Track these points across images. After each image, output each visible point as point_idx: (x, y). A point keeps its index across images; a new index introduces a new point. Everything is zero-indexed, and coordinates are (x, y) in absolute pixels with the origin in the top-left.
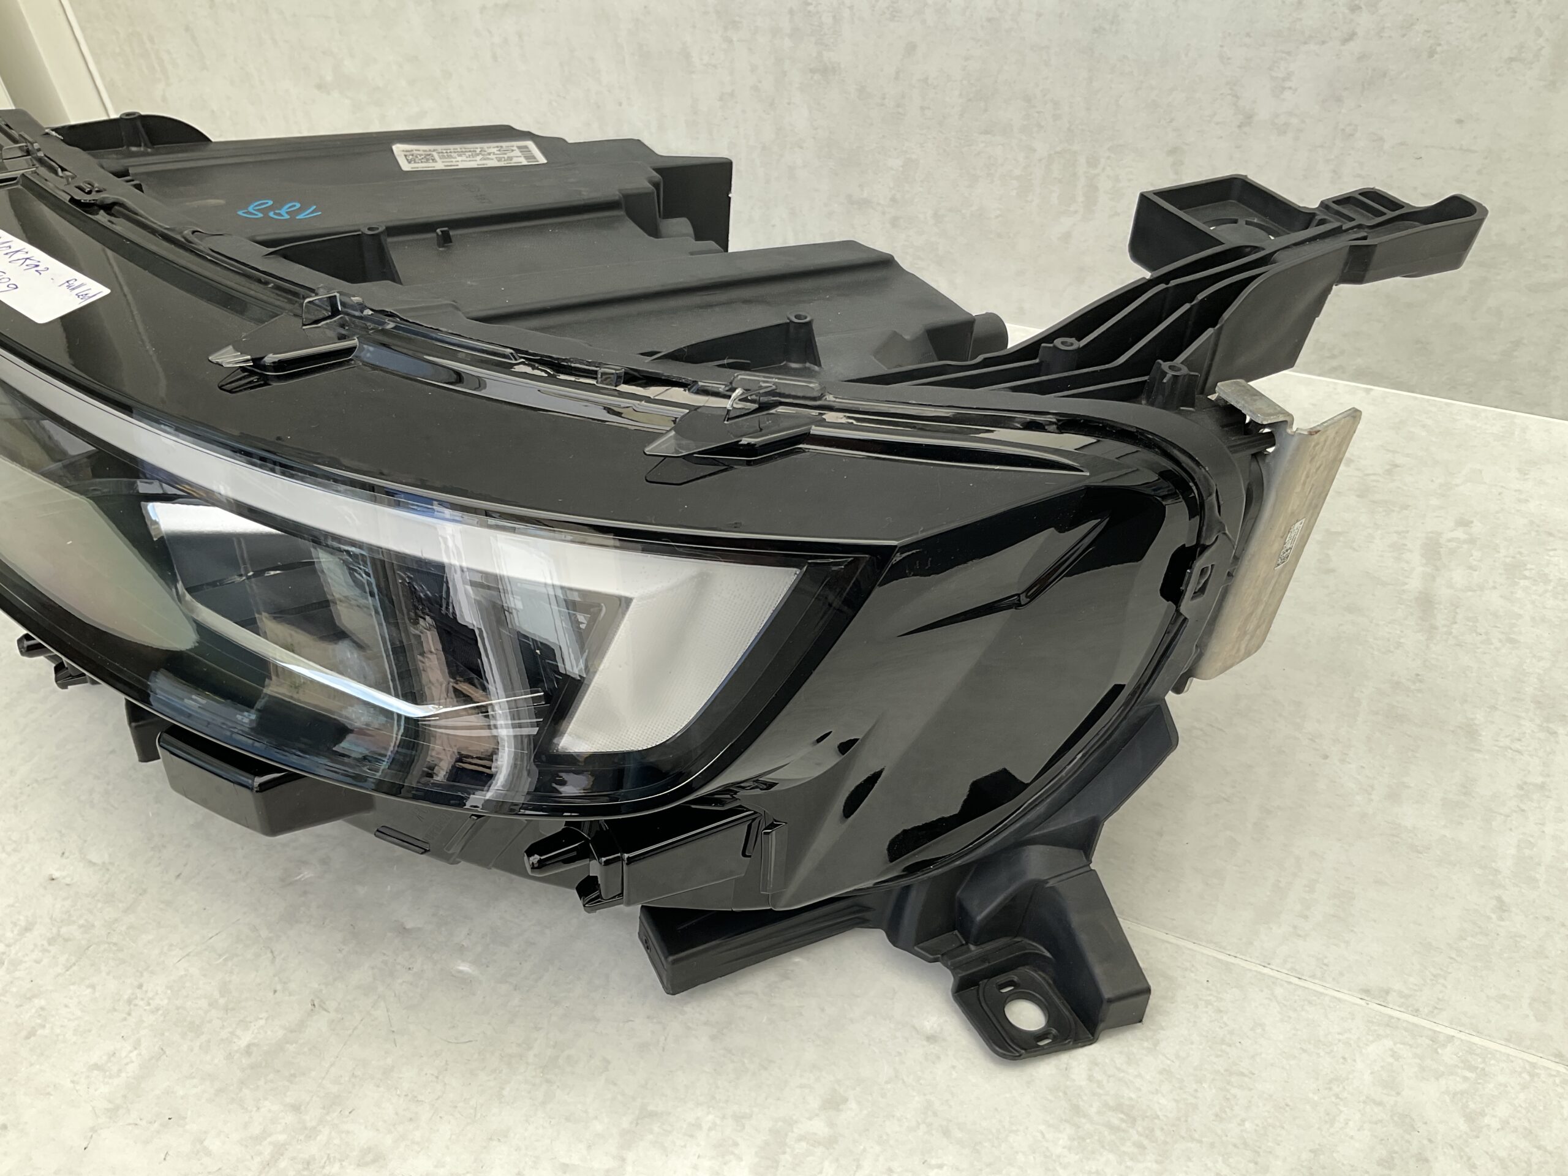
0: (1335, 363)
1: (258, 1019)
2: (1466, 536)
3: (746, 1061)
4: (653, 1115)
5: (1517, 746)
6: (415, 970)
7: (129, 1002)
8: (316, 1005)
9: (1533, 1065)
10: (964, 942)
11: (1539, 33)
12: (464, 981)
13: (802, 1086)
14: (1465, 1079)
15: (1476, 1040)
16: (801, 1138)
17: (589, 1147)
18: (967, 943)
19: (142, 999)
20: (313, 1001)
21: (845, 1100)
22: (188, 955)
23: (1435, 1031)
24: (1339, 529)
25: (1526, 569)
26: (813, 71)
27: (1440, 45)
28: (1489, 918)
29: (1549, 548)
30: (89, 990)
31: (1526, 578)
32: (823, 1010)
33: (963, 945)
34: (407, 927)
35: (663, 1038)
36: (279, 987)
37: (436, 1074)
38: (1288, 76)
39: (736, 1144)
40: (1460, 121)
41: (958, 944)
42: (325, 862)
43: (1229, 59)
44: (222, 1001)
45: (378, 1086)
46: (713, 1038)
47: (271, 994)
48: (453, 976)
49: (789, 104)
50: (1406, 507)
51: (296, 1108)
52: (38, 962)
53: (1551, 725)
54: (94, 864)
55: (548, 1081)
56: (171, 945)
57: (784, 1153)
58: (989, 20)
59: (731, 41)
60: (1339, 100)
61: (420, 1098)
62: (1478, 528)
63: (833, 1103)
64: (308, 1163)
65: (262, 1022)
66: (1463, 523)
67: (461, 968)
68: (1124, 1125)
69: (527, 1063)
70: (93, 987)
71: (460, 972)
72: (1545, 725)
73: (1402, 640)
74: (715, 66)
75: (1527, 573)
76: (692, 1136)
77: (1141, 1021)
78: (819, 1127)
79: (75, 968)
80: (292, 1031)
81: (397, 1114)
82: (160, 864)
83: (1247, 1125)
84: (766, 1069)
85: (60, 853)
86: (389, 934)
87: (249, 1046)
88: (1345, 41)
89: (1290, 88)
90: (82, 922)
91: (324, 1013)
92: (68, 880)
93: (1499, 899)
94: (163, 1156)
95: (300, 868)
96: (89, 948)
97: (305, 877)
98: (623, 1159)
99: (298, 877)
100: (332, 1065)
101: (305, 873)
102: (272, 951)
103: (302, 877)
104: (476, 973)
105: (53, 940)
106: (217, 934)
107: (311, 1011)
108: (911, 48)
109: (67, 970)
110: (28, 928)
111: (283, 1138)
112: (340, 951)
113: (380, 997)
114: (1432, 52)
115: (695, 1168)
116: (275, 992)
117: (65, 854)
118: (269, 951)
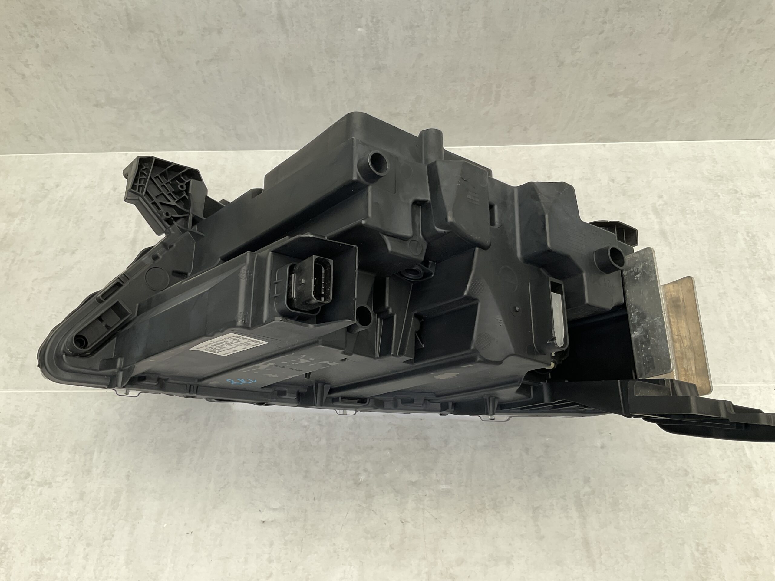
0: (591, 138)
1: (387, 536)
2: (663, 202)
3: (553, 479)
4: (537, 508)
5: (712, 281)
6: (428, 495)
7: (335, 551)
8: (404, 522)
9: (759, 387)
11: (669, 24)
12: (447, 492)
13: (575, 479)
14: (745, 398)
15: (743, 385)
16: (584, 495)
17: (525, 526)
19: (339, 548)
20: (401, 521)
21: (589, 478)
22: (343, 525)
23: (731, 387)
24: (624, 212)
25: (687, 210)
26: (373, 69)
27: (634, 31)
28: (730, 344)
29: (689, 199)
30: (316, 555)
31: (688, 214)
32: (566, 452)
34: (413, 481)
36: (386, 522)
37: (461, 526)
38: (578, 48)
39: (567, 506)
40: (640, 55)
43: (555, 44)
44: (369, 536)
45: (446, 539)
46: (539, 476)
47: (385, 525)
48: (442, 491)
49: (362, 82)
50: (640, 195)
51: (424, 558)
52: (287, 554)
53: (718, 270)
54: (276, 509)
55: (499, 512)
56: (333, 525)
57: (582, 502)
58: (456, 42)
59: (333, 62)
60: (597, 53)
61: (462, 536)
62: (665, 197)
63: (587, 480)
64: (442, 574)
65: (389, 536)
66: (661, 197)
67: (443, 488)
69: (488, 509)
70: (316, 553)
72: (716, 270)
73: (663, 252)
74: (325, 72)
75: (687, 212)
76: (553, 509)
78: (587, 489)
80: (402, 534)
81: (458, 544)
82: (303, 498)
84: (561, 479)
86: (409, 487)
87: (390, 546)
88: (600, 33)
89: (578, 51)
90: (291, 532)
91: (408, 523)
92: (270, 520)
93: (729, 337)
95: (358, 477)
96: (302, 540)
97: (363, 479)
98: (538, 526)
99: (361, 479)
100: (425, 539)
101: (362, 478)
102: (373, 511)
103: (362, 479)
104: (449, 487)
105: (285, 544)
106: (347, 513)
107: (403, 524)
108: (420, 55)
109: (301, 551)
110: (271, 544)
111: (427, 570)
112: (397, 500)
113: (423, 510)
114: (631, 34)
115: (560, 518)
116: (385, 524)
117: (261, 511)
118: (372, 511)
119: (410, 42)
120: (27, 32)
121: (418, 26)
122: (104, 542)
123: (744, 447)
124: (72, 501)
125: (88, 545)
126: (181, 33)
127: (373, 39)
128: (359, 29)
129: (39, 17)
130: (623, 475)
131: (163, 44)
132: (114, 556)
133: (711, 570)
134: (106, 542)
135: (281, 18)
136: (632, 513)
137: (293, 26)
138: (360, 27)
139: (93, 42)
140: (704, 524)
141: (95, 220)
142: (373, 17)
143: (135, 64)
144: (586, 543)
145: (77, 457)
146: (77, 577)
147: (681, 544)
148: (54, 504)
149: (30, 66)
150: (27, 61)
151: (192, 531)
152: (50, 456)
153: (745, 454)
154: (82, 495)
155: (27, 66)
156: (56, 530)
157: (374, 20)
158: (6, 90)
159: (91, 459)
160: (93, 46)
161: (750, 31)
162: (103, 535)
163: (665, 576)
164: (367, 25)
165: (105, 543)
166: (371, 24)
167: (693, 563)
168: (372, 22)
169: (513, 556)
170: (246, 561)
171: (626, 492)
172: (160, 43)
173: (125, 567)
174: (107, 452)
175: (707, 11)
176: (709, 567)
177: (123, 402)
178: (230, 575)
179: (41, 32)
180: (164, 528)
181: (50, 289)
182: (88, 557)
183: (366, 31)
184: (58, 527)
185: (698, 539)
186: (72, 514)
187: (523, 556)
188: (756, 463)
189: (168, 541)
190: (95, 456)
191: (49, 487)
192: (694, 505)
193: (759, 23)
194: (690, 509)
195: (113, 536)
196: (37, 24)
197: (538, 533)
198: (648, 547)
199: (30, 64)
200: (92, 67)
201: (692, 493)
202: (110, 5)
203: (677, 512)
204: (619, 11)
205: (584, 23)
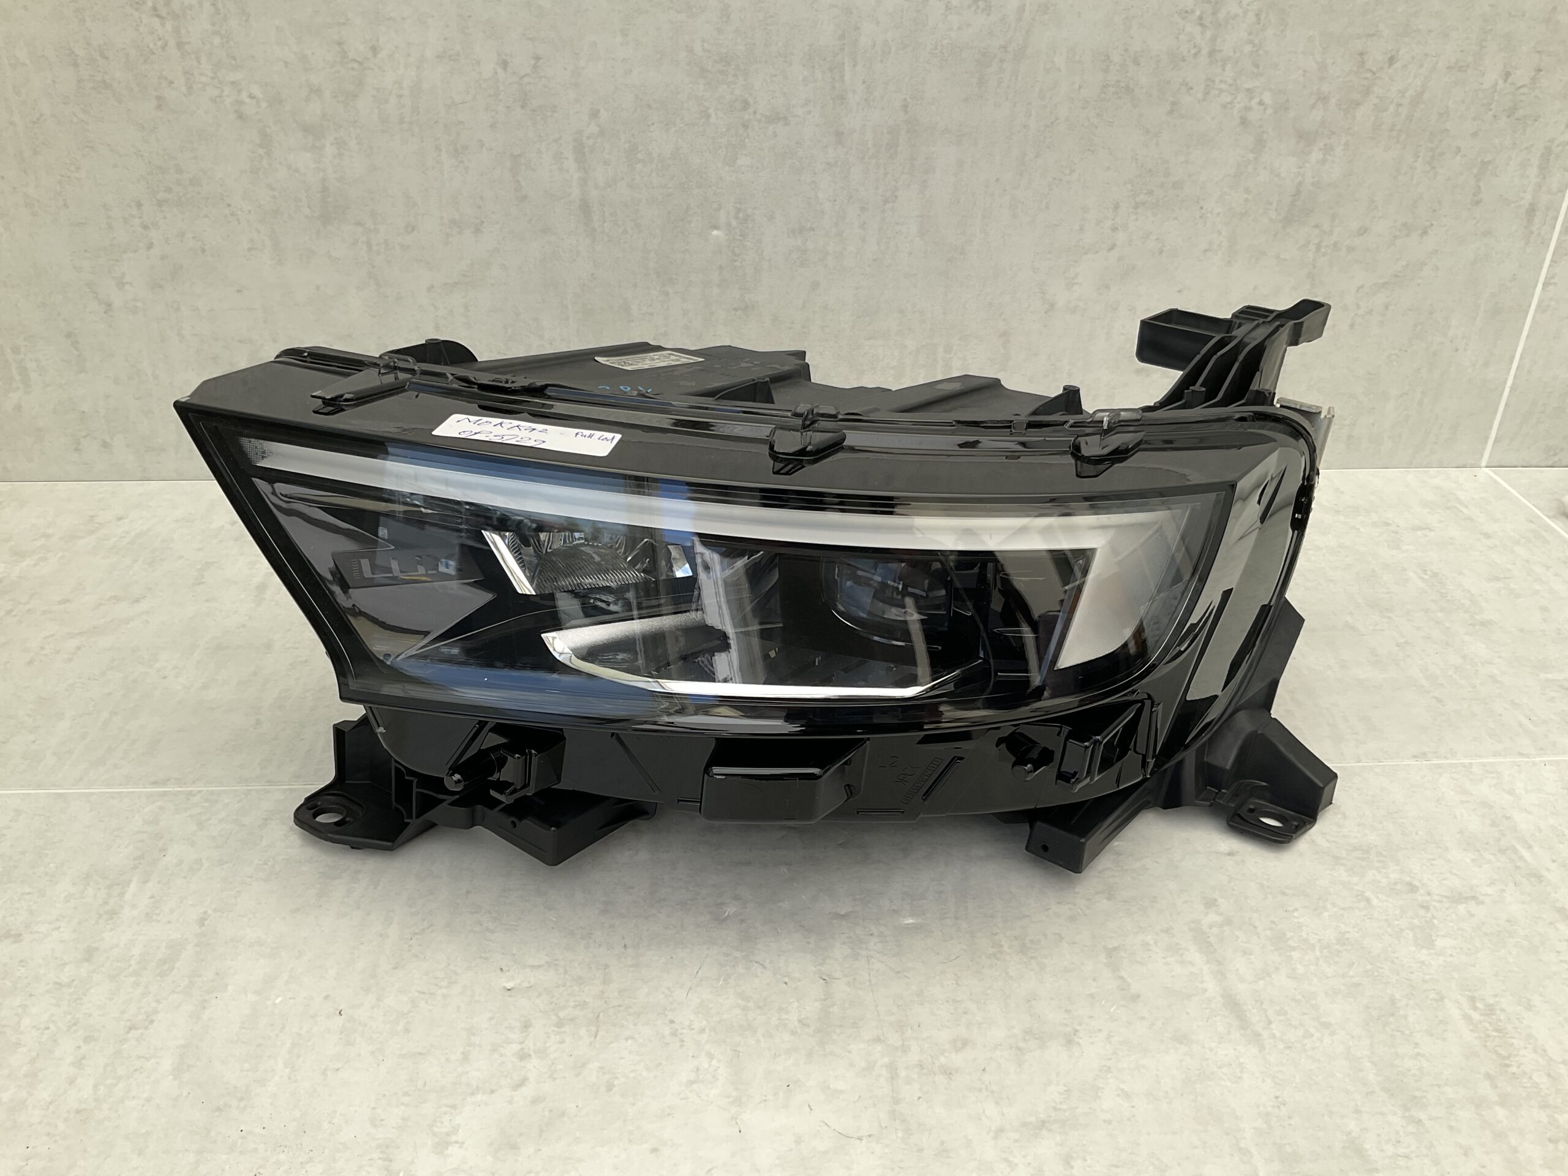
1: (790, 1003)
3: (1140, 903)
4: (1115, 949)
6: (875, 934)
7: (674, 1034)
8: (826, 979)
10: (1217, 791)
11: (1219, 233)
12: (916, 928)
13: (1185, 903)
14: (1493, 778)
15: (1482, 760)
16: (1211, 927)
17: (1094, 980)
18: (1220, 791)
19: (683, 1028)
20: (820, 977)
21: (1215, 900)
22: (690, 989)
23: (1461, 763)
26: (735, 309)
27: (1165, 246)
28: (1438, 707)
30: (629, 1042)
33: (1217, 793)
34: (842, 913)
35: (1079, 910)
36: (786, 980)
37: (954, 982)
38: (1076, 276)
39: (1177, 944)
41: (1214, 795)
42: (736, 898)
43: (1037, 269)
44: (751, 1004)
45: (922, 1005)
46: (1109, 899)
47: (784, 986)
48: (905, 928)
51: (878, 1040)
52: (562, 1042)
54: (539, 966)
55: (1032, 958)
56: (669, 988)
57: (1209, 937)
58: (874, 260)
59: (668, 294)
60: (1107, 287)
61: (959, 999)
63: (1210, 904)
64: (921, 1066)
65: (796, 1004)
67: (907, 922)
68: (1365, 856)
69: (1008, 954)
70: (630, 1038)
71: (908, 924)
74: (652, 314)
76: (1150, 950)
77: (1331, 803)
78: (1212, 917)
79: (600, 1034)
80: (825, 1000)
81: (952, 1014)
82: (599, 946)
83: (1420, 833)
84: (1155, 902)
85: (500, 971)
86: (834, 922)
87: (801, 1021)
88: (1110, 249)
89: (1077, 283)
90: (572, 1004)
91: (837, 981)
92: (526, 985)
94: (807, 1109)
95: (722, 909)
96: (598, 1017)
97: (732, 912)
98: (1122, 978)
99: (726, 914)
100: (877, 1006)
101: (729, 910)
102: (756, 962)
103: (729, 913)
104: (920, 921)
105: (560, 1024)
106: (700, 969)
107: (826, 983)
108: (815, 285)
109: (595, 1037)
110: (526, 1026)
111: (886, 1060)
112: (809, 943)
113: (867, 957)
114: (1161, 252)
115: (1167, 964)
116: (786, 983)
117: (504, 969)
118: (754, 963)
119: (798, 259)
120: (141, 218)
121: (813, 229)
122: (128, 1032)
123: (1514, 846)
124: (65, 964)
125: (87, 1039)
126: (411, 228)
127: (737, 251)
128: (715, 232)
129: (169, 190)
130: (1283, 893)
131: (375, 248)
132: (148, 1059)
133: (1514, 1041)
134: (133, 1033)
135: (585, 207)
136: (1318, 954)
137: (604, 222)
138: (716, 227)
139: (252, 241)
140: (1474, 966)
141: (188, 560)
142: (738, 210)
143: (318, 288)
144: (1232, 1004)
145: (90, 891)
146: (48, 1100)
147: (1436, 1000)
148: (19, 970)
149: (127, 287)
150: (123, 275)
151: (341, 1008)
152: (27, 889)
153: (1521, 858)
154: (89, 954)
155: (121, 284)
156: (16, 1014)
157: (741, 215)
158: (69, 335)
159: (122, 895)
160: (250, 249)
161: (1351, 249)
162: (129, 1020)
163: (1418, 1054)
164: (729, 225)
165: (130, 1035)
166: (734, 223)
167: (1471, 1031)
168: (736, 217)
169: (1077, 1031)
170: (465, 1057)
171: (1296, 920)
172: (369, 245)
173: (171, 1077)
174: (159, 882)
175: (1276, 209)
176: (1508, 1036)
177: (207, 804)
178: (425, 1085)
179: (165, 218)
180: (274, 1004)
181: (79, 648)
182: (83, 1061)
183: (726, 235)
184: (20, 1010)
185: (1469, 990)
186: (59, 985)
187: (1100, 1030)
188: (1547, 869)
189: (283, 1028)
190: (133, 888)
191: (15, 942)
192: (1443, 936)
193: (1362, 234)
194: (1436, 943)
195: (152, 1022)
196: (160, 203)
197: (1123, 990)
198: (1367, 1007)
199: (127, 283)
200: (239, 291)
201: (1434, 917)
202: (297, 170)
203: (1413, 948)
204: (1136, 207)
205: (1082, 229)
